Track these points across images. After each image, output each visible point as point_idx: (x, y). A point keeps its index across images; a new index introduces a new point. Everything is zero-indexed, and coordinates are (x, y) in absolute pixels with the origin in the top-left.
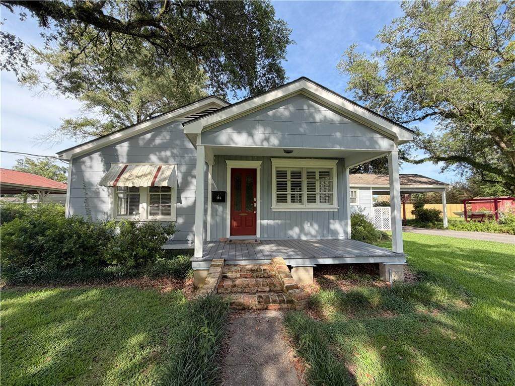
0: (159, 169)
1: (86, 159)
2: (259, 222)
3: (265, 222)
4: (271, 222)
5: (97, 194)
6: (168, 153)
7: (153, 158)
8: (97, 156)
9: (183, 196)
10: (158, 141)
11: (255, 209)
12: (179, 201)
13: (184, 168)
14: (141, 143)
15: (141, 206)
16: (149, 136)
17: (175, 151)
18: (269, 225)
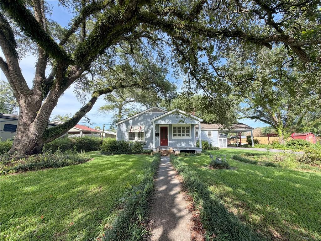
0: (141, 127)
1: (121, 125)
2: (168, 142)
3: (170, 142)
4: (172, 142)
6: (143, 123)
7: (139, 124)
8: (124, 124)
9: (147, 135)
10: (140, 119)
11: (167, 138)
12: (146, 136)
13: (147, 127)
14: (135, 120)
15: (135, 137)
16: (137, 118)
18: (171, 143)
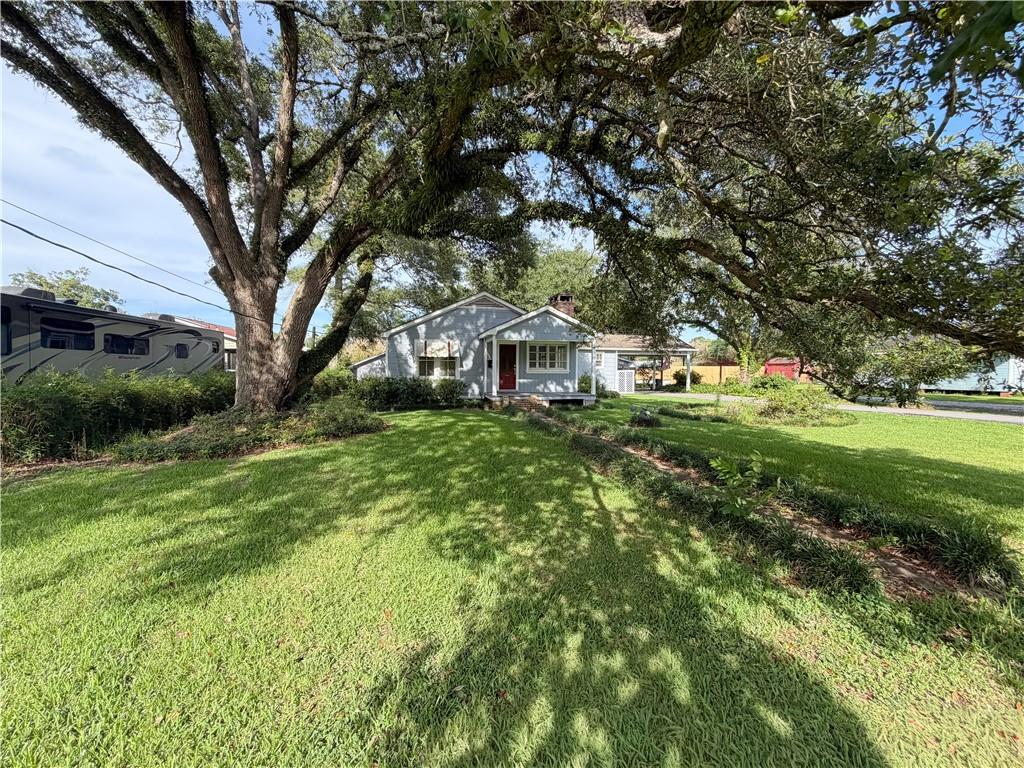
0: (449, 344)
1: (397, 336)
2: (517, 380)
3: (521, 381)
5: (406, 361)
6: (453, 333)
7: (443, 336)
8: (404, 334)
9: (464, 363)
10: (445, 323)
11: (514, 372)
12: (462, 366)
13: (464, 343)
14: (434, 325)
15: (435, 370)
16: (439, 319)
17: (458, 331)
18: (524, 383)
